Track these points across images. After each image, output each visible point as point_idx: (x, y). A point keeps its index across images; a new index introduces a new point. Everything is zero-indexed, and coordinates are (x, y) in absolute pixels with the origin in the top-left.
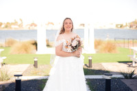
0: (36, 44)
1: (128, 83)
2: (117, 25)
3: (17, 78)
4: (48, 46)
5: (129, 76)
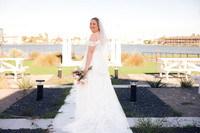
0: (60, 56)
1: (154, 91)
2: (145, 41)
3: (39, 83)
4: (73, 58)
5: (156, 85)
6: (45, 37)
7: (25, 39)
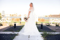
6: (16, 15)
7: (10, 15)
